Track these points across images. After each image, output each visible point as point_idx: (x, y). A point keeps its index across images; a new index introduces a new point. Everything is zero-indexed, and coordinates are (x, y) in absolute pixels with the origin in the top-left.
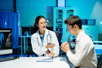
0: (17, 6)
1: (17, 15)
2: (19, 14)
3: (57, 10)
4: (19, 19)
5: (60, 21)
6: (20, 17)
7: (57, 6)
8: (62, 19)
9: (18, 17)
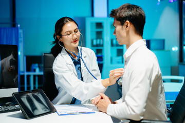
0: (17, 16)
1: (17, 33)
2: (20, 31)
3: (92, 24)
4: (20, 39)
5: (98, 43)
6: (22, 36)
7: (93, 15)
8: (101, 40)
9: (19, 36)
